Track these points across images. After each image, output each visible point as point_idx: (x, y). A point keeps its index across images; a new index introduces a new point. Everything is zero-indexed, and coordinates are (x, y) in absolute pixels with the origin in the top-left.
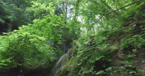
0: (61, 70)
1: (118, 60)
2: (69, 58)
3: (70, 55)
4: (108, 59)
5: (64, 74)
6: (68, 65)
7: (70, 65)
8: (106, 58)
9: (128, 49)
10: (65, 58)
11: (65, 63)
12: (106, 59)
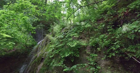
0: (37, 56)
1: (85, 55)
2: (46, 45)
3: (46, 42)
4: (76, 54)
5: (39, 61)
6: (44, 52)
7: (46, 51)
8: (75, 53)
9: (95, 47)
10: (42, 43)
11: (42, 49)
12: (75, 55)
